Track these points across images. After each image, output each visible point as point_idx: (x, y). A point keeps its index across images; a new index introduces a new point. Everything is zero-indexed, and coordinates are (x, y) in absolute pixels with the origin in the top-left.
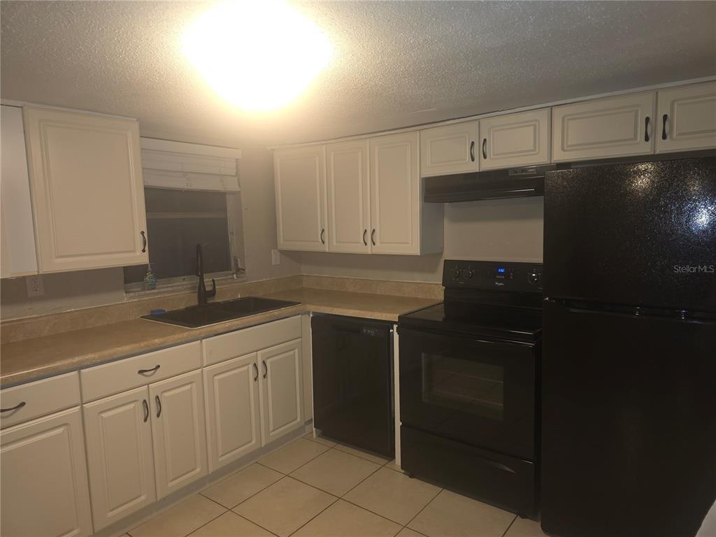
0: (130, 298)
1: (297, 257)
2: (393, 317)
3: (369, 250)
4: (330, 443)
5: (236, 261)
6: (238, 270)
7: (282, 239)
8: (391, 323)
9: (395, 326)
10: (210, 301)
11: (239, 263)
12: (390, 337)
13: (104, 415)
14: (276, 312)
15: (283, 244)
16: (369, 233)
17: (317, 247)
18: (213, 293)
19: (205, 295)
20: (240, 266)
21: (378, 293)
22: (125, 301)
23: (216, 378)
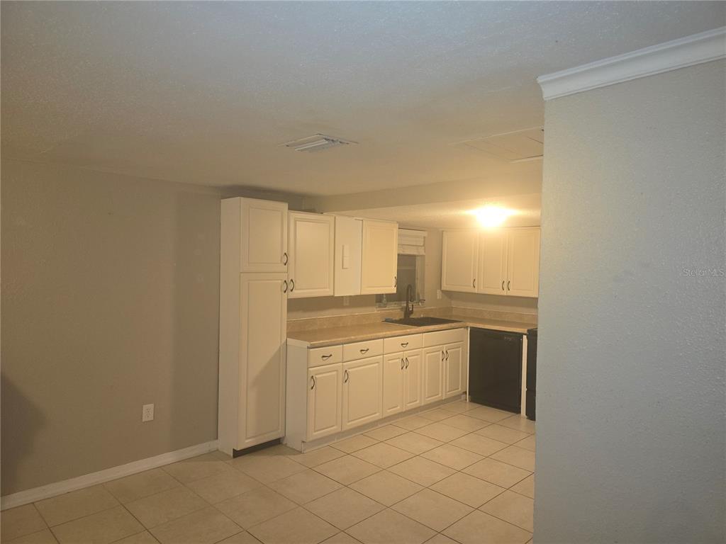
0: (378, 311)
1: (449, 294)
2: (525, 331)
3: (505, 293)
4: (477, 405)
5: (418, 295)
6: (420, 301)
7: (445, 283)
8: (521, 335)
9: (525, 337)
10: (412, 316)
11: (421, 295)
12: (521, 343)
13: (390, 362)
14: (453, 325)
15: (445, 287)
16: (506, 284)
17: (470, 289)
18: (412, 312)
19: (408, 312)
20: (421, 298)
21: (506, 320)
22: (376, 312)
23: (428, 355)
